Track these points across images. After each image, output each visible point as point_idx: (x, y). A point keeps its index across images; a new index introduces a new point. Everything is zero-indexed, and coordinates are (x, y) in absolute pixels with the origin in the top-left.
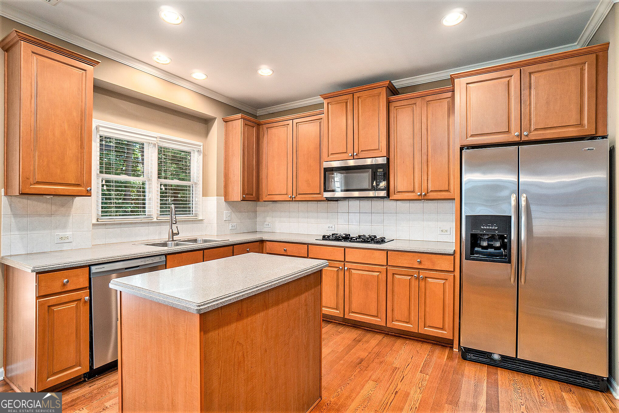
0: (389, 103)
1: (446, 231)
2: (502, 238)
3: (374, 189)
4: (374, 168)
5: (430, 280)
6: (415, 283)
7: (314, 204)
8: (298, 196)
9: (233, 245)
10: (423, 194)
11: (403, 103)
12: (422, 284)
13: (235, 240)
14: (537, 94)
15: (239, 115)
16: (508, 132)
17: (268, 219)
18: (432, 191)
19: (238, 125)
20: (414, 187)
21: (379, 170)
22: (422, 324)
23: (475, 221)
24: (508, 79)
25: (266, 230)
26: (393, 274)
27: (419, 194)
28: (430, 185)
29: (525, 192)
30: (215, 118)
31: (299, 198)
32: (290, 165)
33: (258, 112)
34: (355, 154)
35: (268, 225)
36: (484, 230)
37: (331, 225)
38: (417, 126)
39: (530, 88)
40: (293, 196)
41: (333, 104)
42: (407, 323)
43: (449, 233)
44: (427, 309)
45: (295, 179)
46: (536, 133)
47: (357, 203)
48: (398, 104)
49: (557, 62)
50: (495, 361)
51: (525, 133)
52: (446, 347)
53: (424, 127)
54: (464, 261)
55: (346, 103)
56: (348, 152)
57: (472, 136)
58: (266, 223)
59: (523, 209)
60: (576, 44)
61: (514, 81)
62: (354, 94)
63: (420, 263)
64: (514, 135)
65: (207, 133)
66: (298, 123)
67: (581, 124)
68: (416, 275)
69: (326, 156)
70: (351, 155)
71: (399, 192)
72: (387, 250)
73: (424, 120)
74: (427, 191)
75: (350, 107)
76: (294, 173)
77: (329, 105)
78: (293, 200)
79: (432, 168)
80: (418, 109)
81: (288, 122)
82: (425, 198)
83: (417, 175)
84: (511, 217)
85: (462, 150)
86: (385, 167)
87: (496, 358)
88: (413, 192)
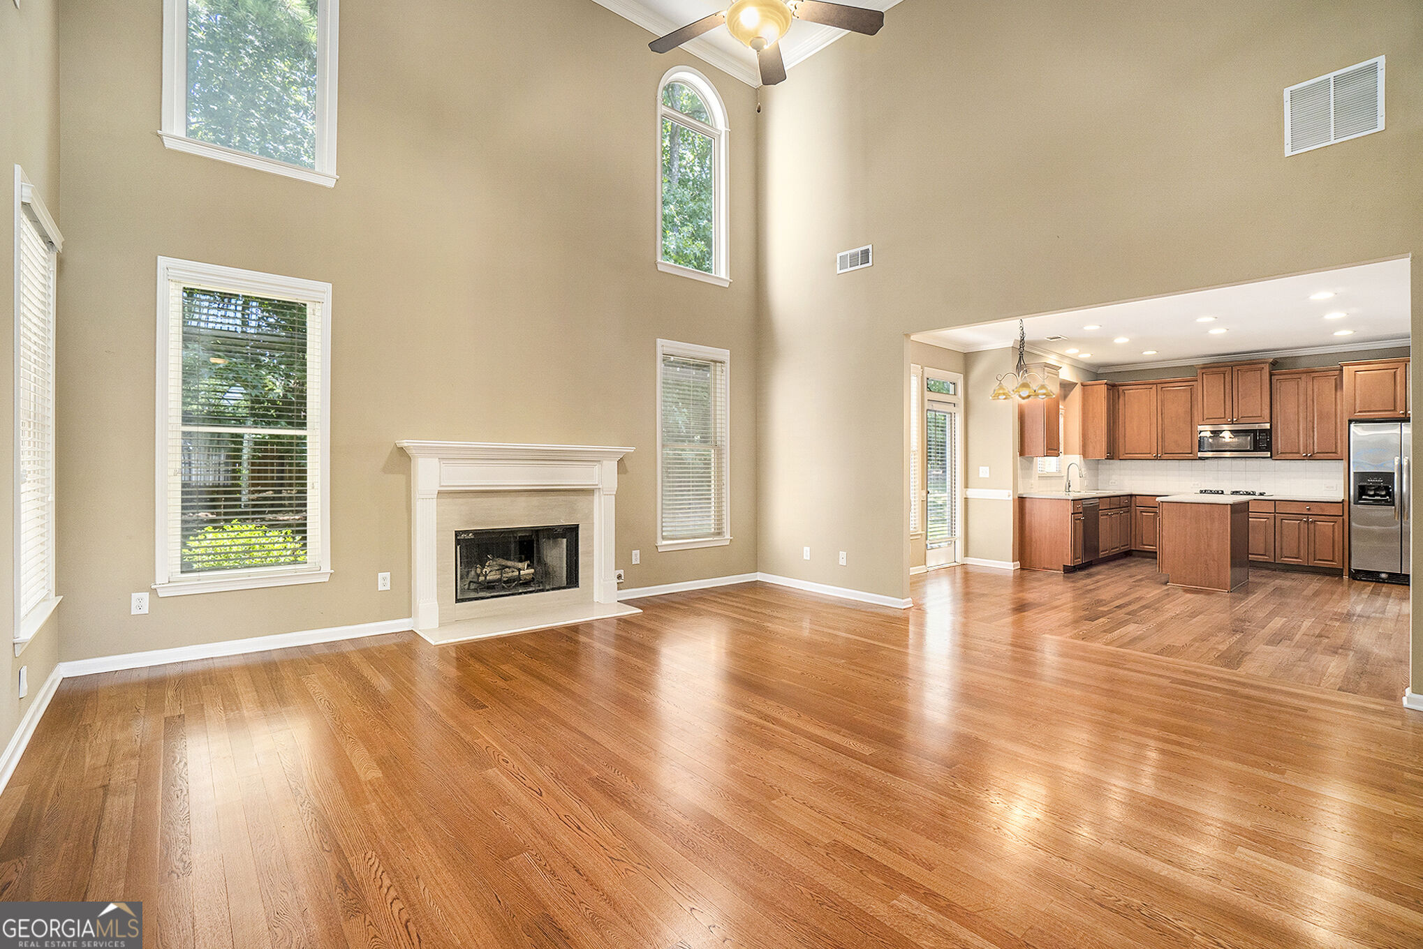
0: (1271, 375)
1: (1333, 487)
2: (1386, 488)
3: (1256, 449)
4: (1257, 433)
5: (1319, 523)
6: (1304, 525)
7: (1175, 463)
8: (1164, 454)
9: (1120, 497)
10: (1309, 455)
11: (1287, 377)
12: (1312, 526)
15: (1101, 381)
16: (1394, 410)
17: (1115, 477)
18: (1318, 452)
19: (1101, 390)
20: (1299, 448)
21: (1263, 434)
22: (1311, 558)
23: (1364, 476)
24: (1395, 370)
26: (1282, 519)
27: (1305, 454)
28: (1316, 448)
30: (1076, 384)
31: (1165, 456)
32: (1155, 426)
33: (1105, 375)
34: (1235, 420)
35: (1115, 483)
36: (1371, 482)
37: (1196, 483)
38: (1302, 398)
40: (1159, 455)
41: (1209, 375)
42: (1296, 558)
44: (1317, 546)
45: (1160, 439)
47: (1229, 461)
48: (1281, 377)
50: (1382, 578)
52: (1335, 576)
53: (1310, 399)
54: (1353, 506)
55: (1224, 374)
56: (1227, 417)
57: (1360, 411)
58: (1111, 481)
59: (1405, 468)
61: (1400, 371)
62: (1234, 367)
63: (1309, 509)
64: (1398, 413)
66: (1164, 387)
68: (1305, 519)
69: (1201, 418)
70: (1229, 420)
71: (1281, 453)
72: (1275, 501)
73: (1310, 392)
74: (1313, 452)
75: (1228, 379)
76: (1160, 435)
77: (1204, 375)
78: (1157, 458)
79: (1318, 432)
80: (1302, 384)
81: (1151, 386)
82: (1311, 458)
83: (1301, 439)
84: (1393, 474)
85: (1350, 423)
86: (1268, 432)
87: (1383, 575)
88: (1297, 453)
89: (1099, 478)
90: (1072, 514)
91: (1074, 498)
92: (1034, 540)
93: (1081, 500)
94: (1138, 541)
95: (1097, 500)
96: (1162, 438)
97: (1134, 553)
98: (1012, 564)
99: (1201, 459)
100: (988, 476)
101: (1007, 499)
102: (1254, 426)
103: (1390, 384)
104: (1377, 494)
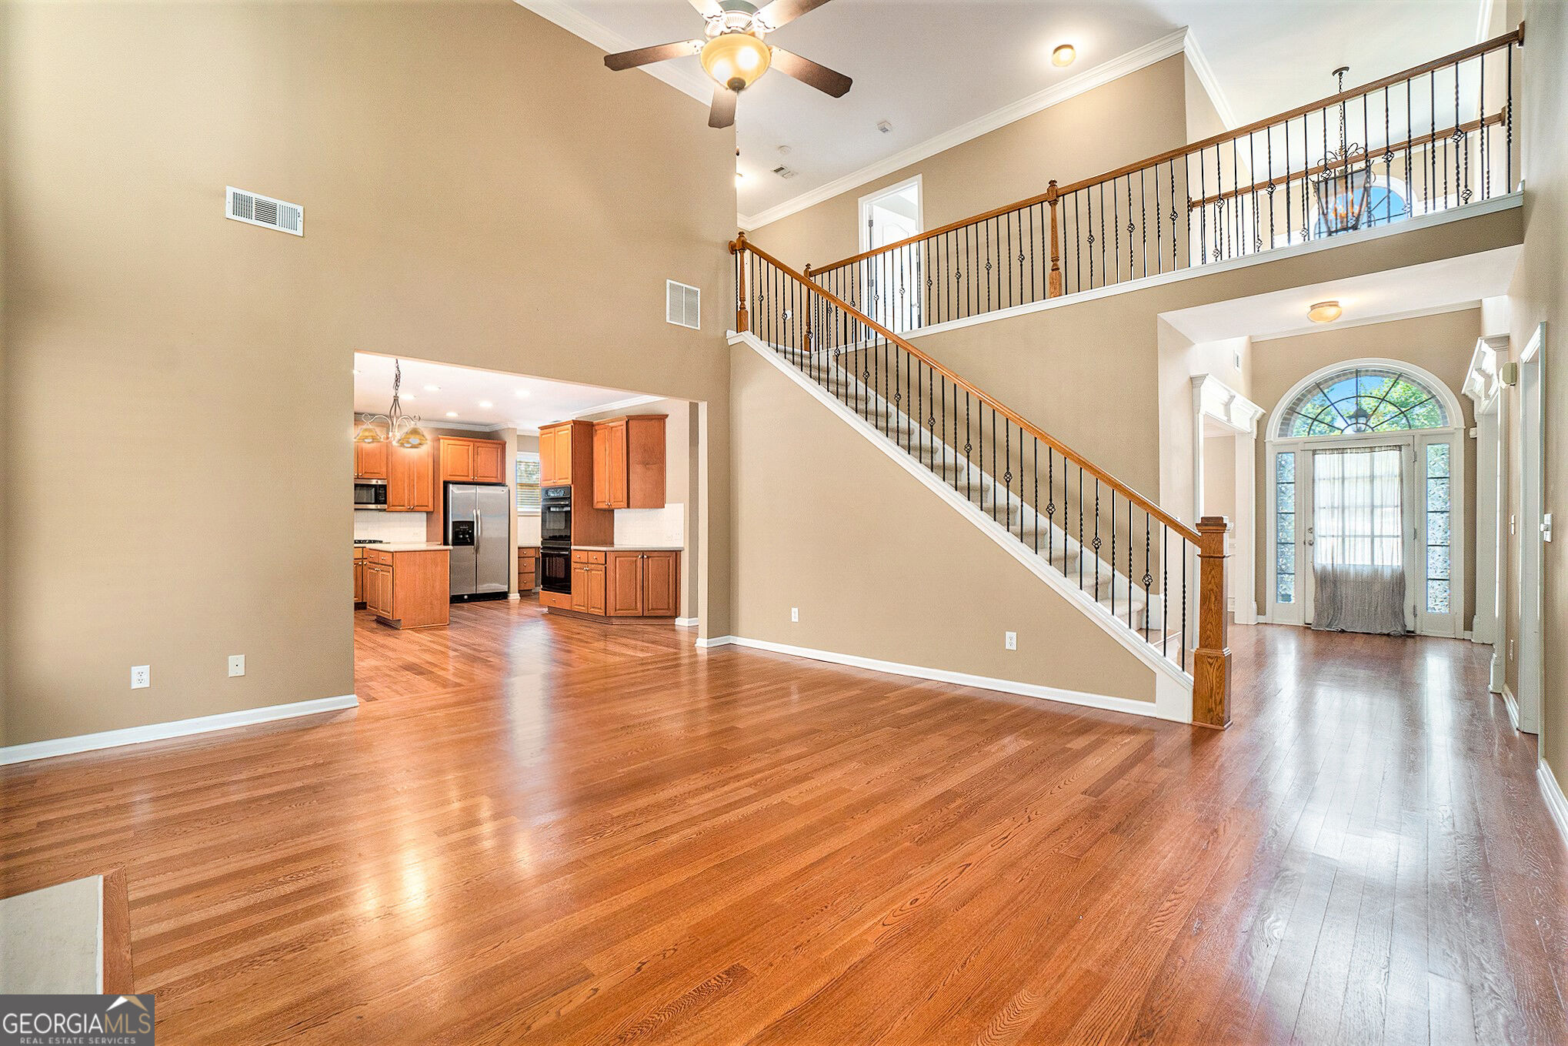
1: (418, 534)
2: (469, 533)
3: (375, 503)
4: (376, 487)
10: (411, 507)
14: (480, 458)
16: (468, 476)
18: (417, 506)
20: (404, 502)
21: (380, 489)
23: (456, 524)
24: (469, 447)
27: (407, 507)
28: (415, 501)
29: (479, 508)
36: (462, 528)
39: (478, 455)
46: (480, 478)
49: (488, 441)
50: (465, 600)
51: (476, 478)
57: (449, 476)
59: (479, 518)
60: (493, 429)
61: (471, 448)
64: (470, 479)
67: (497, 477)
71: (394, 506)
74: (414, 505)
83: (406, 494)
84: (473, 522)
85: (446, 484)
86: (384, 487)
87: (466, 597)
88: (403, 506)
102: (374, 482)
103: (466, 456)
104: (464, 538)
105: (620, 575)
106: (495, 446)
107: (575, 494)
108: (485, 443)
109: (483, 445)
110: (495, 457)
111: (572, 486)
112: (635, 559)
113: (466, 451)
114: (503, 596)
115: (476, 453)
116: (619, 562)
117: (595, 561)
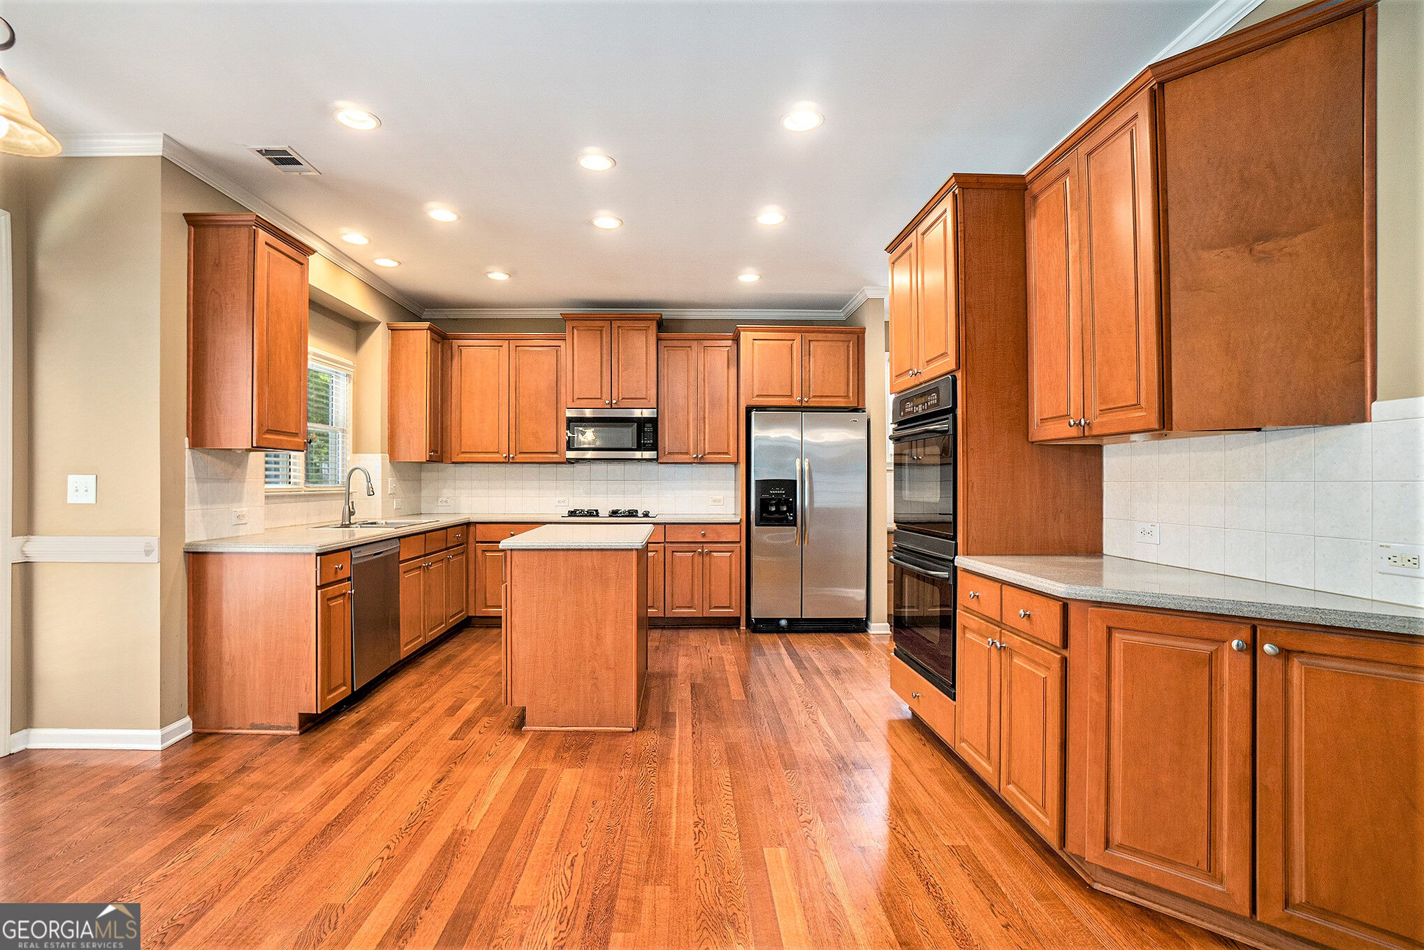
0: (659, 340)
1: (719, 501)
2: (787, 502)
3: (640, 447)
4: (641, 422)
5: (715, 554)
6: (698, 559)
7: (534, 468)
8: (519, 456)
9: (446, 528)
10: (699, 456)
11: (676, 343)
12: (707, 559)
13: (448, 520)
14: (815, 362)
15: (427, 324)
16: (791, 396)
17: (447, 493)
18: (709, 453)
19: (419, 338)
20: (688, 448)
21: (647, 425)
22: (706, 606)
23: (765, 485)
24: (792, 342)
25: (441, 510)
26: (673, 552)
27: (695, 456)
28: (707, 446)
29: (808, 456)
30: (377, 323)
31: (520, 458)
32: (504, 408)
33: (425, 313)
34: (614, 402)
35: (446, 502)
36: (773, 494)
37: (562, 499)
38: (693, 374)
39: (810, 355)
40: (511, 456)
41: (580, 330)
42: (689, 607)
43: (722, 502)
44: (713, 588)
45: (512, 430)
46: (814, 399)
47: (604, 465)
48: (669, 343)
49: (830, 335)
50: (783, 627)
51: (806, 400)
52: (732, 628)
53: (701, 376)
54: (754, 527)
55: (601, 331)
56: (604, 398)
57: (758, 396)
58: (441, 499)
59: (806, 473)
60: (841, 311)
61: (797, 344)
62: (613, 322)
63: (704, 535)
64: (795, 400)
65: (358, 344)
66: (519, 346)
67: (847, 396)
68: (700, 550)
69: (570, 400)
70: (607, 402)
71: (669, 453)
72: (665, 524)
73: (700, 368)
74: (704, 453)
75: (606, 339)
76: (512, 422)
77: (575, 331)
78: (508, 461)
79: (709, 426)
80: (693, 355)
81: (500, 343)
82: (701, 461)
83: (691, 434)
84: (796, 481)
85: (749, 410)
86: (654, 422)
87: (783, 623)
88: (687, 453)
89: (424, 493)
90: (318, 588)
91: (324, 549)
92: (227, 658)
93: (349, 548)
94: (479, 601)
95: (395, 544)
96: (515, 426)
97: (473, 621)
98: (158, 733)
99: (570, 462)
100: (91, 499)
101: (143, 559)
102: (637, 413)
103: (786, 361)
104: (778, 511)
105: (1128, 705)
106: (842, 337)
107: (967, 396)
108: (825, 332)
109: (820, 336)
110: (843, 357)
111: (959, 375)
112: (1207, 648)
113: (786, 352)
114: (855, 626)
115: (806, 353)
116: (1128, 648)
117: (1023, 625)
